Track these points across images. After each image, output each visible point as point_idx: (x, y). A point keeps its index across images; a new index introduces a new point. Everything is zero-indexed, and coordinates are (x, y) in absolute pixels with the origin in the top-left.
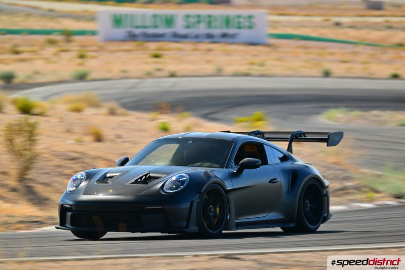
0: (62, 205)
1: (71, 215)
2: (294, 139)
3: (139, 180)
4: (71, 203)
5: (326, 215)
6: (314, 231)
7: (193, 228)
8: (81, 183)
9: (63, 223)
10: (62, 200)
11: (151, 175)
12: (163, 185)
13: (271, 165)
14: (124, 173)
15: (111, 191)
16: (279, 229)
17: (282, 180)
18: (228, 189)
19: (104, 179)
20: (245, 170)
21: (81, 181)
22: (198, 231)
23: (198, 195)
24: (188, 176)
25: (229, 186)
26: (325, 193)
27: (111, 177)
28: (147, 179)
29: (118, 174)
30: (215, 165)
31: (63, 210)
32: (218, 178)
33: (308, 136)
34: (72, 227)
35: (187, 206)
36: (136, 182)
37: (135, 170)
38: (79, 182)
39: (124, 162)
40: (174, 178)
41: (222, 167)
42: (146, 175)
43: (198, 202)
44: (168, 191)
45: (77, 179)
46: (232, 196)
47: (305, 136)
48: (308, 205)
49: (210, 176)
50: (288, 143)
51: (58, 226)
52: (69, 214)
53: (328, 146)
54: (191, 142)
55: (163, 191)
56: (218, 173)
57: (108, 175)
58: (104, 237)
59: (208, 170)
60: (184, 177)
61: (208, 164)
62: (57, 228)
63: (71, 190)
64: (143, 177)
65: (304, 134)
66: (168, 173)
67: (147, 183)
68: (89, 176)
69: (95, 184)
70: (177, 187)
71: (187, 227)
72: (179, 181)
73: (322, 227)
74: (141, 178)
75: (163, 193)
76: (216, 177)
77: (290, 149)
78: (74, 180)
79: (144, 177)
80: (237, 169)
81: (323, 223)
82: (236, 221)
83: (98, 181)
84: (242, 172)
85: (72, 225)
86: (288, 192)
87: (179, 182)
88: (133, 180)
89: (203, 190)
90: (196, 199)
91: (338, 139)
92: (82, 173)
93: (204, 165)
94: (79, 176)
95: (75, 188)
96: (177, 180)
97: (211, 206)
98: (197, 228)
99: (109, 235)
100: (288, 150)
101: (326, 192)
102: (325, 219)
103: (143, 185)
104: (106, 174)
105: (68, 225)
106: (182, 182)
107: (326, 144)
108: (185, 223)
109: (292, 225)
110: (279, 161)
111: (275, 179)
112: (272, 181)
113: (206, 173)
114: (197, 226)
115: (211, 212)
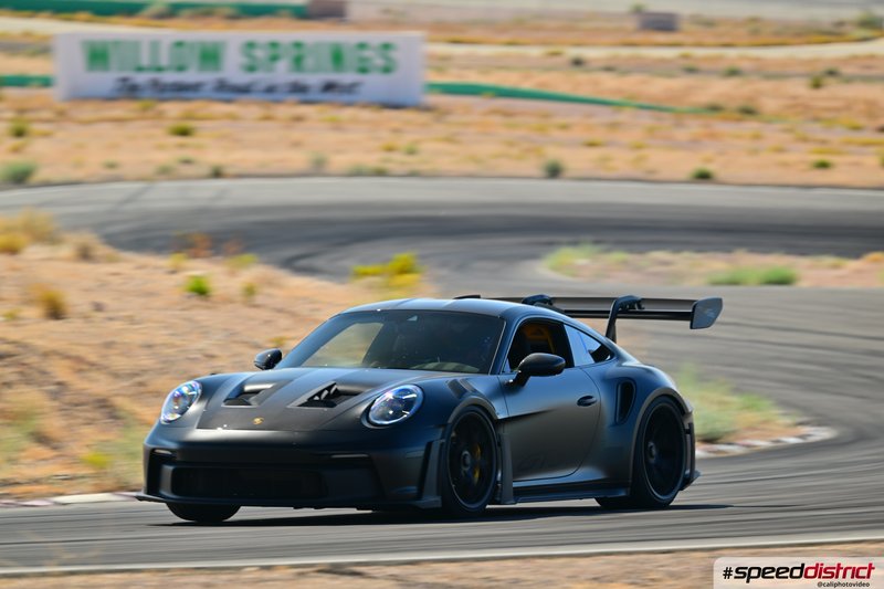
0: (153, 450)
1: (174, 471)
2: (620, 312)
3: (317, 398)
4: (173, 446)
5: (688, 472)
6: (665, 506)
7: (432, 499)
8: (190, 405)
9: (153, 487)
10: (152, 440)
11: (340, 388)
12: (368, 409)
13: (580, 368)
14: (280, 384)
15: (258, 421)
16: (592, 502)
17: (603, 399)
18: (500, 417)
19: (241, 396)
20: (531, 378)
21: (191, 400)
22: (440, 505)
23: (441, 430)
24: (419, 390)
25: (501, 410)
26: (687, 427)
27: (256, 392)
28: (331, 397)
29: (269, 386)
30: (468, 367)
31: (154, 461)
32: (480, 395)
33: (647, 308)
34: (174, 497)
35: (418, 452)
36: (311, 402)
37: (305, 376)
38: (187, 402)
39: (272, 361)
40: (389, 396)
41: (484, 371)
42: (329, 388)
43: (442, 444)
44: (378, 422)
45: (183, 395)
46: (507, 432)
47: (640, 307)
48: (654, 451)
49: (465, 391)
50: (607, 321)
51: (142, 494)
52: (168, 469)
53: (691, 328)
54: (415, 319)
55: (369, 421)
56: (480, 384)
57: (247, 388)
58: (235, 517)
59: (459, 377)
60: (411, 392)
61: (452, 365)
62: (141, 499)
63: (171, 419)
64: (322, 391)
65: (639, 302)
66: (374, 385)
67: (333, 405)
68: (208, 390)
69: (223, 405)
70: (397, 414)
71: (419, 496)
72: (400, 401)
73: (681, 498)
74: (319, 394)
75: (367, 425)
76: (475, 391)
77: (611, 332)
78: (175, 399)
79: (326, 392)
80: (514, 376)
81: (682, 489)
82: (515, 485)
83: (228, 401)
84: (526, 381)
85: (174, 491)
86: (615, 424)
87: (401, 404)
88: (304, 399)
89: (450, 421)
90: (438, 438)
91: (712, 315)
92: (191, 382)
93: (445, 368)
94: (185, 390)
95: (178, 416)
96: (397, 400)
97: (467, 452)
98: (438, 499)
99: (245, 512)
100: (607, 335)
101: (691, 425)
102: (688, 481)
103: (326, 409)
104: (242, 386)
105: (166, 492)
106: (408, 404)
107: (688, 323)
108: (413, 489)
109: (623, 494)
110: (591, 361)
111: (590, 397)
112: (584, 401)
113: (454, 384)
114: (438, 495)
115: (466, 465)
